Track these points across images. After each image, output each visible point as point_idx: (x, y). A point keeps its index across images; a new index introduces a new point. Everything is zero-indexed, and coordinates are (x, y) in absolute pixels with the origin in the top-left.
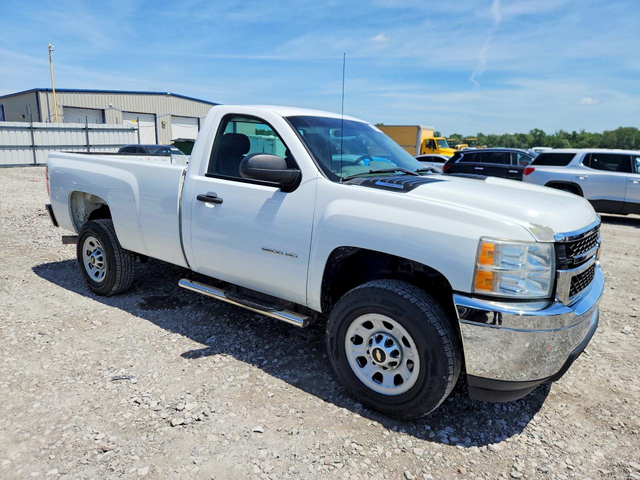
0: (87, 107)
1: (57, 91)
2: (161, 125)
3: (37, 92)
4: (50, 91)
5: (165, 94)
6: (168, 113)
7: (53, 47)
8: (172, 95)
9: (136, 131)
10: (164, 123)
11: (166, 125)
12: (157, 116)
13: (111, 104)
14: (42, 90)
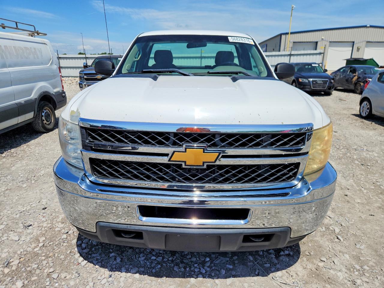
0: (308, 41)
1: (292, 33)
2: (356, 49)
3: (281, 35)
4: (287, 34)
5: (365, 26)
6: (364, 40)
7: (295, 6)
8: (371, 26)
9: (322, 54)
10: (359, 48)
11: (360, 49)
12: (355, 43)
13: (323, 38)
14: (284, 34)
